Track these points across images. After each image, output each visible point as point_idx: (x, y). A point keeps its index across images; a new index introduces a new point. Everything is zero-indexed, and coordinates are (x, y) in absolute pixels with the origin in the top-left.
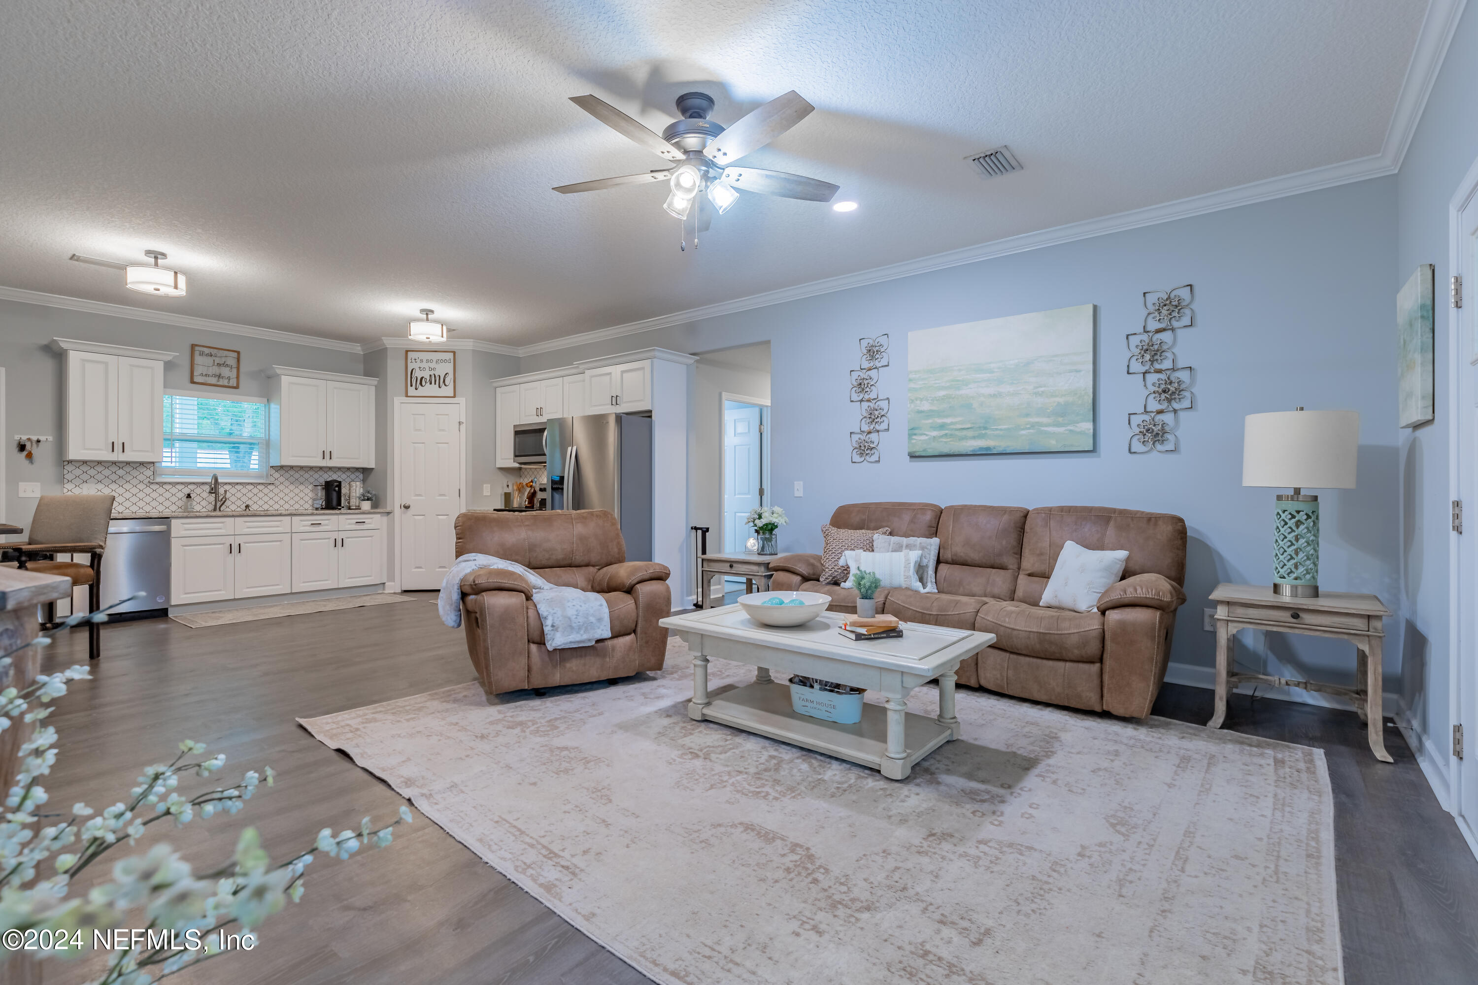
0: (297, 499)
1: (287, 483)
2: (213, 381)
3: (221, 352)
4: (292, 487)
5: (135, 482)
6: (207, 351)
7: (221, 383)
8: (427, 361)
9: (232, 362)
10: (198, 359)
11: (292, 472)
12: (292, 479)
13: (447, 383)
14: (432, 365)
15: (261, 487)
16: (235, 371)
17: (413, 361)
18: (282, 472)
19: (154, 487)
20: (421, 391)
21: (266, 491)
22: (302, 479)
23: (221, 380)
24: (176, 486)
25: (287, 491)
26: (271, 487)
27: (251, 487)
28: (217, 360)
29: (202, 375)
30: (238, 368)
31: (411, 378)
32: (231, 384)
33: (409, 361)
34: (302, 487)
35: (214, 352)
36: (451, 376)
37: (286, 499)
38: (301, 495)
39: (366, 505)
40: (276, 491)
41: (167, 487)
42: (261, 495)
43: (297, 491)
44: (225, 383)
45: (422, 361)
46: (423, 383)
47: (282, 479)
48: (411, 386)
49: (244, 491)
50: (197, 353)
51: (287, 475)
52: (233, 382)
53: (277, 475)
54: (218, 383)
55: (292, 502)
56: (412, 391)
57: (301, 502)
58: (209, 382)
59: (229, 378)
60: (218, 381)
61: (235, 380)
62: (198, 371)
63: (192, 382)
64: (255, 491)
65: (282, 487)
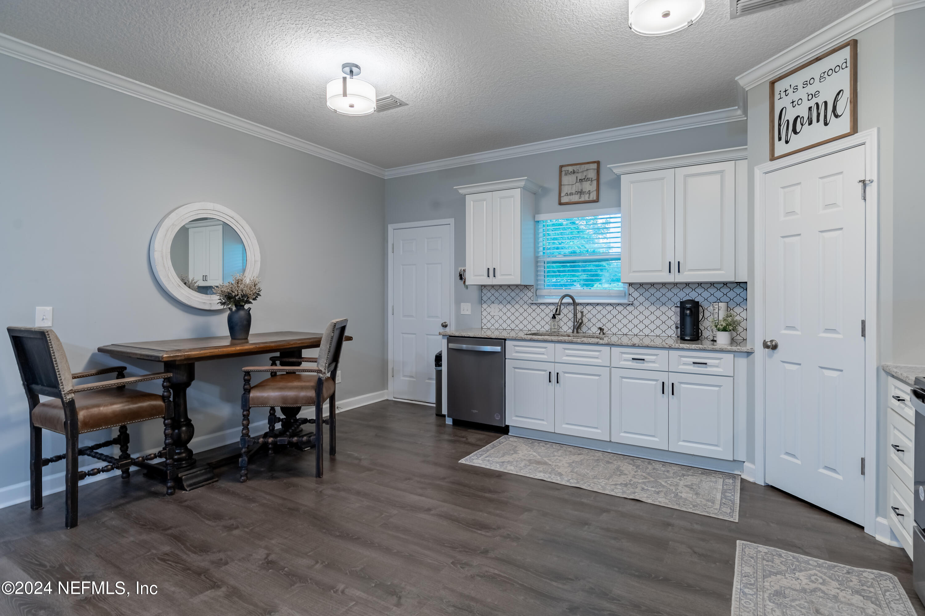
0: (658, 322)
1: (647, 304)
2: (575, 198)
3: (583, 166)
4: (652, 308)
5: (521, 302)
6: (570, 169)
7: (582, 199)
8: (806, 84)
9: (592, 174)
10: (566, 180)
11: (652, 290)
12: (653, 299)
13: (839, 112)
14: (811, 89)
15: (620, 308)
16: (595, 183)
17: (783, 94)
18: (642, 290)
19: (534, 307)
20: (796, 142)
21: (625, 312)
22: (664, 299)
23: (582, 196)
24: (549, 307)
25: (647, 313)
26: (630, 308)
27: (610, 308)
28: (580, 176)
29: (567, 194)
30: (598, 180)
31: (780, 125)
32: (591, 199)
33: (777, 97)
34: (664, 309)
35: (575, 168)
36: (847, 94)
37: (647, 322)
38: (664, 318)
39: (723, 338)
40: (636, 313)
41: (543, 307)
42: (620, 317)
43: (658, 313)
44: (585, 198)
45: (796, 88)
46: (798, 129)
47: (641, 299)
48: (780, 139)
49: (604, 312)
50: (563, 173)
51: (647, 294)
52: (593, 196)
53: (636, 294)
54: (580, 200)
55: (652, 327)
56: (781, 148)
57: (664, 327)
58: (573, 200)
59: (589, 193)
60: (580, 198)
61: (595, 193)
62: (565, 190)
63: (560, 204)
64: (615, 312)
65: (641, 308)
